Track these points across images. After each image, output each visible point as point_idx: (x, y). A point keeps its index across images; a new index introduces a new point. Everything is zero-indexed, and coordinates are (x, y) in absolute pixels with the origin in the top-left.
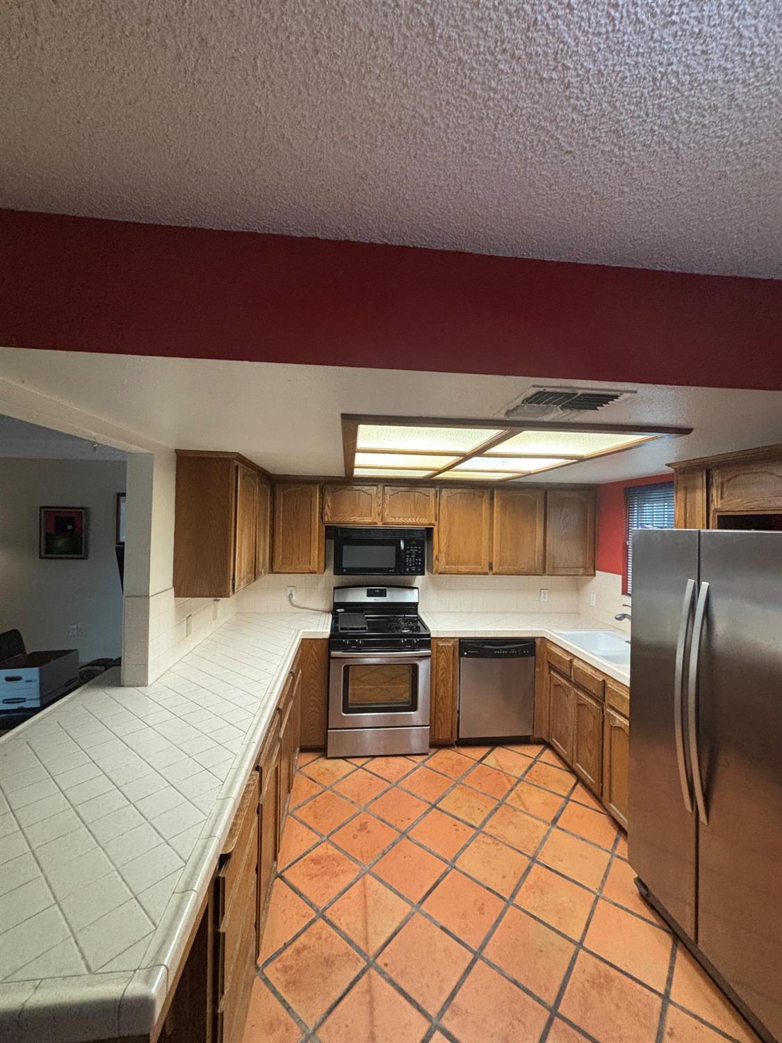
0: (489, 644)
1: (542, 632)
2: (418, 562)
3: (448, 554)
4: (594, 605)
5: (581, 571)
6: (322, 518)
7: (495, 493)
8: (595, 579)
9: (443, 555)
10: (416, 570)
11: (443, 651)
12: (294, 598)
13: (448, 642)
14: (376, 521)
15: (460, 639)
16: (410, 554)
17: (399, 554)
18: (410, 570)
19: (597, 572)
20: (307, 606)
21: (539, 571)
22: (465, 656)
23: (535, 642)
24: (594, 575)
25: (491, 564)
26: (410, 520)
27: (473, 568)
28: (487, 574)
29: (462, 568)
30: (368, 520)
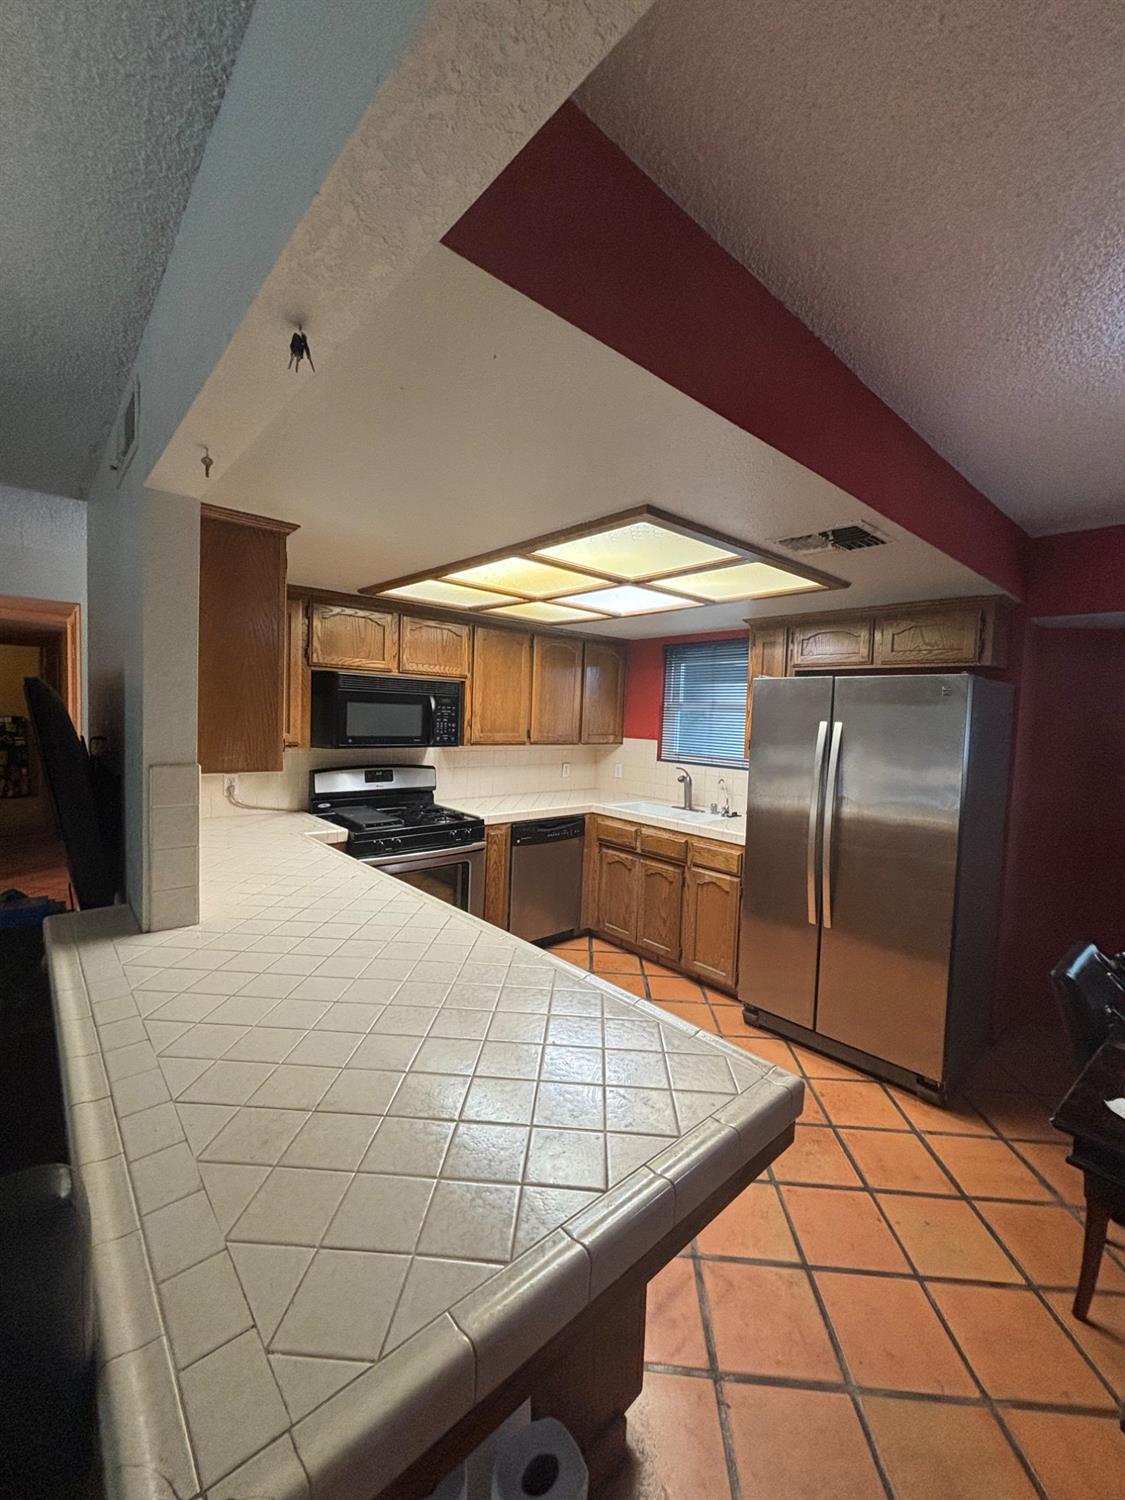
0: (542, 827)
1: (590, 807)
2: (452, 728)
3: (483, 718)
4: (620, 776)
5: (611, 738)
6: (307, 655)
7: (535, 641)
8: (622, 746)
9: (478, 718)
10: (449, 739)
11: (495, 842)
12: (236, 792)
13: (499, 829)
14: (390, 667)
15: (513, 823)
16: (442, 716)
17: (428, 717)
18: (441, 738)
19: (625, 739)
20: (261, 804)
21: (576, 740)
22: (518, 844)
23: (584, 820)
24: (622, 743)
25: (529, 732)
26: (437, 669)
27: (509, 736)
28: (524, 744)
29: (499, 737)
30: (380, 665)
